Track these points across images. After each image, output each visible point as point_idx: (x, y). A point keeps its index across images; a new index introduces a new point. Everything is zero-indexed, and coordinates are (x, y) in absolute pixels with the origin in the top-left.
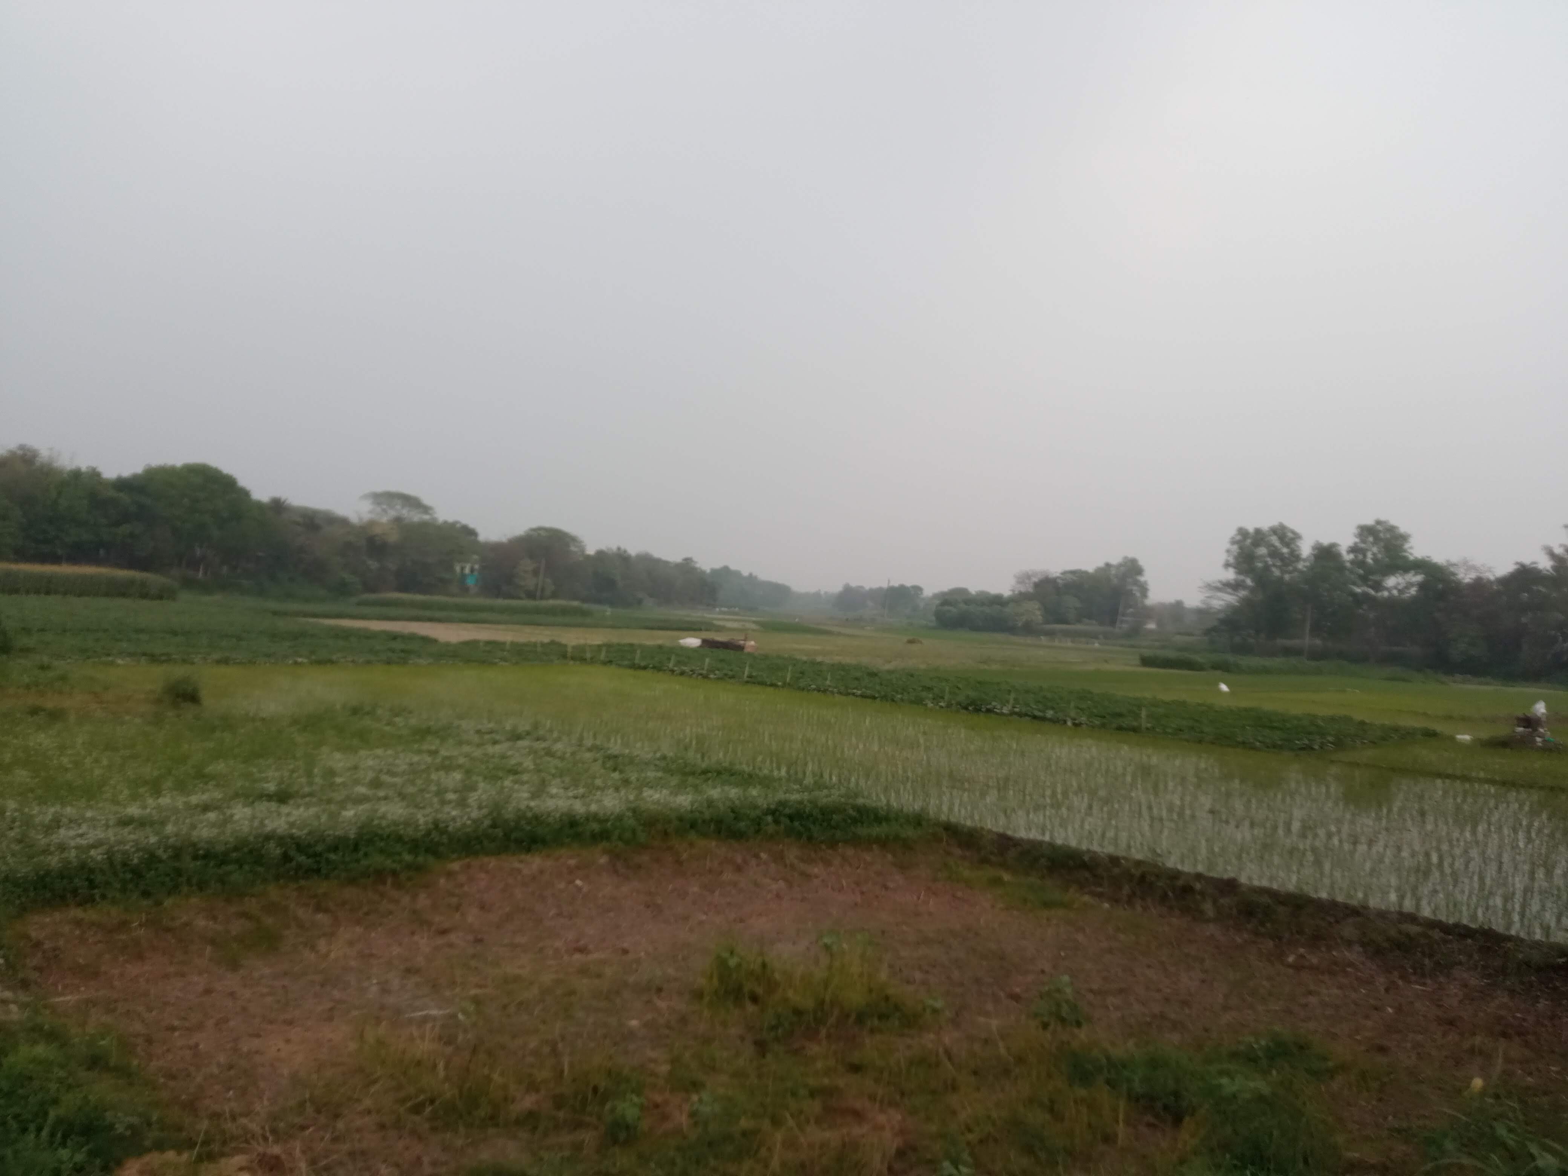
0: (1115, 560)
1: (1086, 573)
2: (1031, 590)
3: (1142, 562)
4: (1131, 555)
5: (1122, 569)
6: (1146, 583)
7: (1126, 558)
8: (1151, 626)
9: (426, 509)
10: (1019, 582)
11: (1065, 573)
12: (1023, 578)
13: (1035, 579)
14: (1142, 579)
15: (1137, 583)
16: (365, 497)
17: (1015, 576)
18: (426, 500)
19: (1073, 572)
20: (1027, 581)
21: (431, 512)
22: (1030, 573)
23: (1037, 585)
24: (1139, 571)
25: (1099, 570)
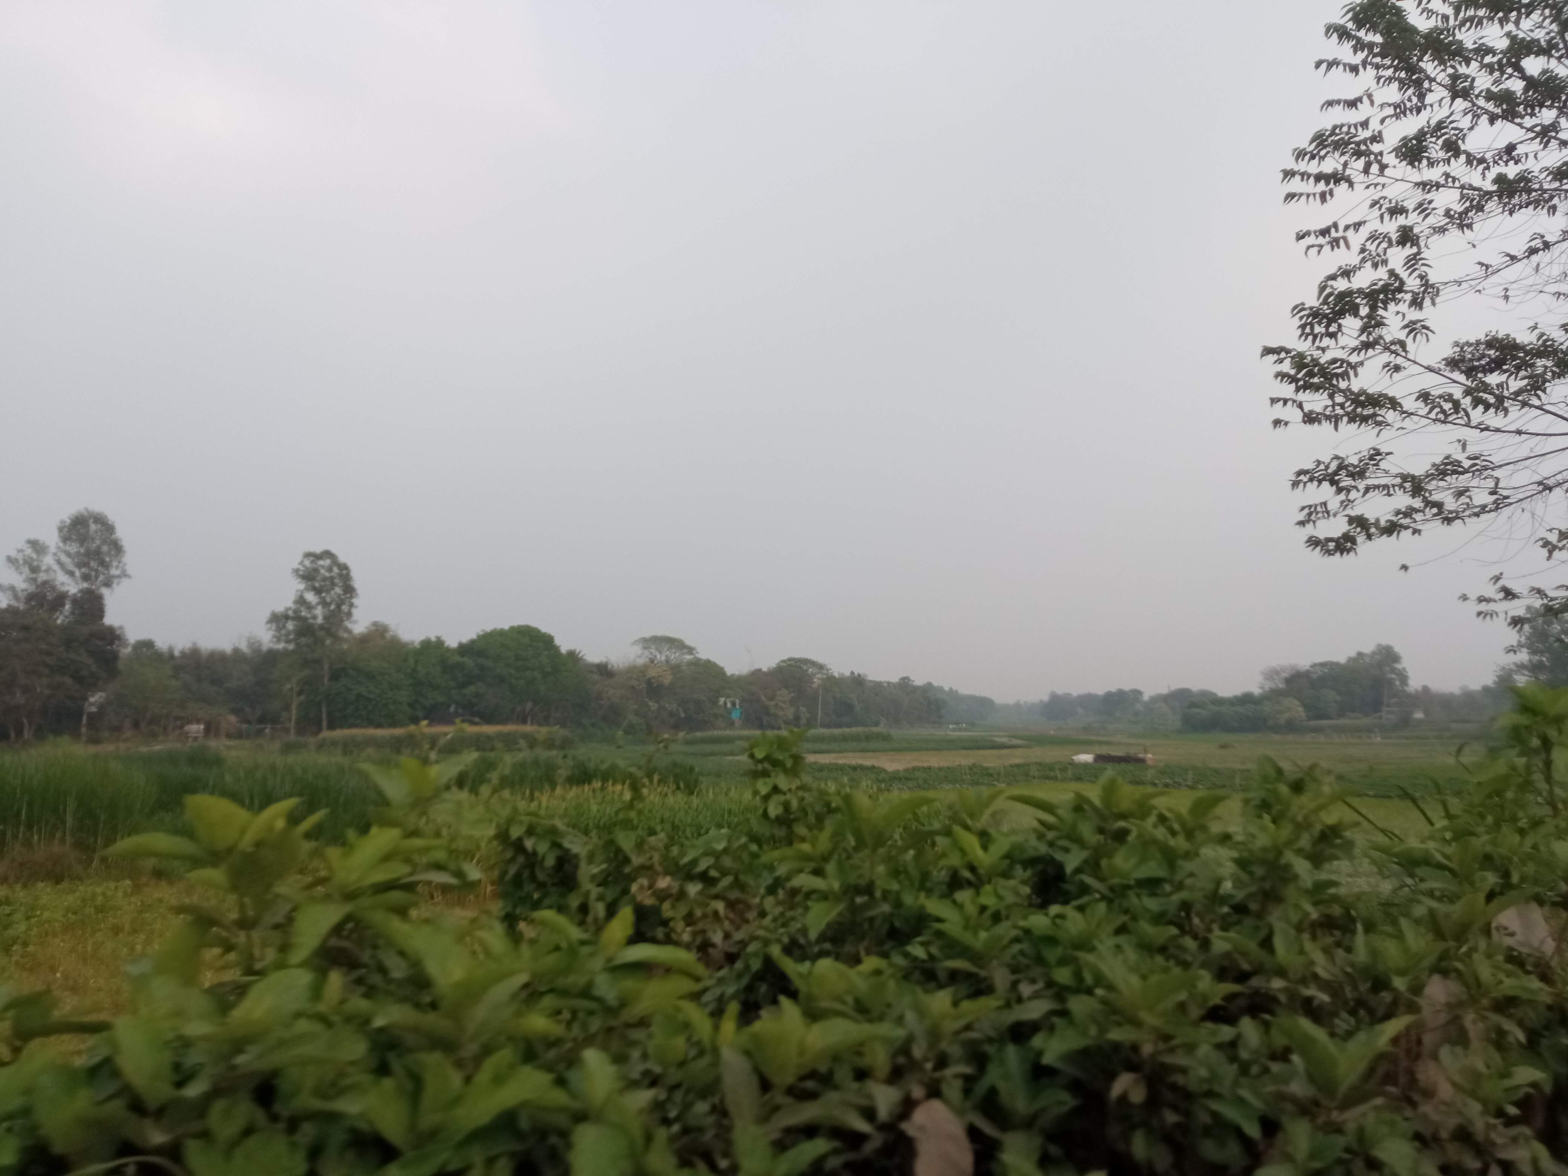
0: (1368, 648)
1: (1338, 664)
2: (1281, 686)
3: (1397, 649)
4: (1384, 642)
5: (1378, 657)
6: (1404, 669)
7: (1379, 645)
8: (1419, 715)
9: (691, 650)
10: (1266, 679)
11: (1314, 666)
12: (1272, 673)
13: (1285, 675)
14: (1399, 666)
15: (1393, 670)
16: (636, 642)
17: (1262, 673)
18: (689, 642)
19: (1323, 665)
20: (1275, 677)
21: (694, 652)
22: (1278, 669)
23: (1288, 681)
24: (1396, 658)
25: (1350, 659)
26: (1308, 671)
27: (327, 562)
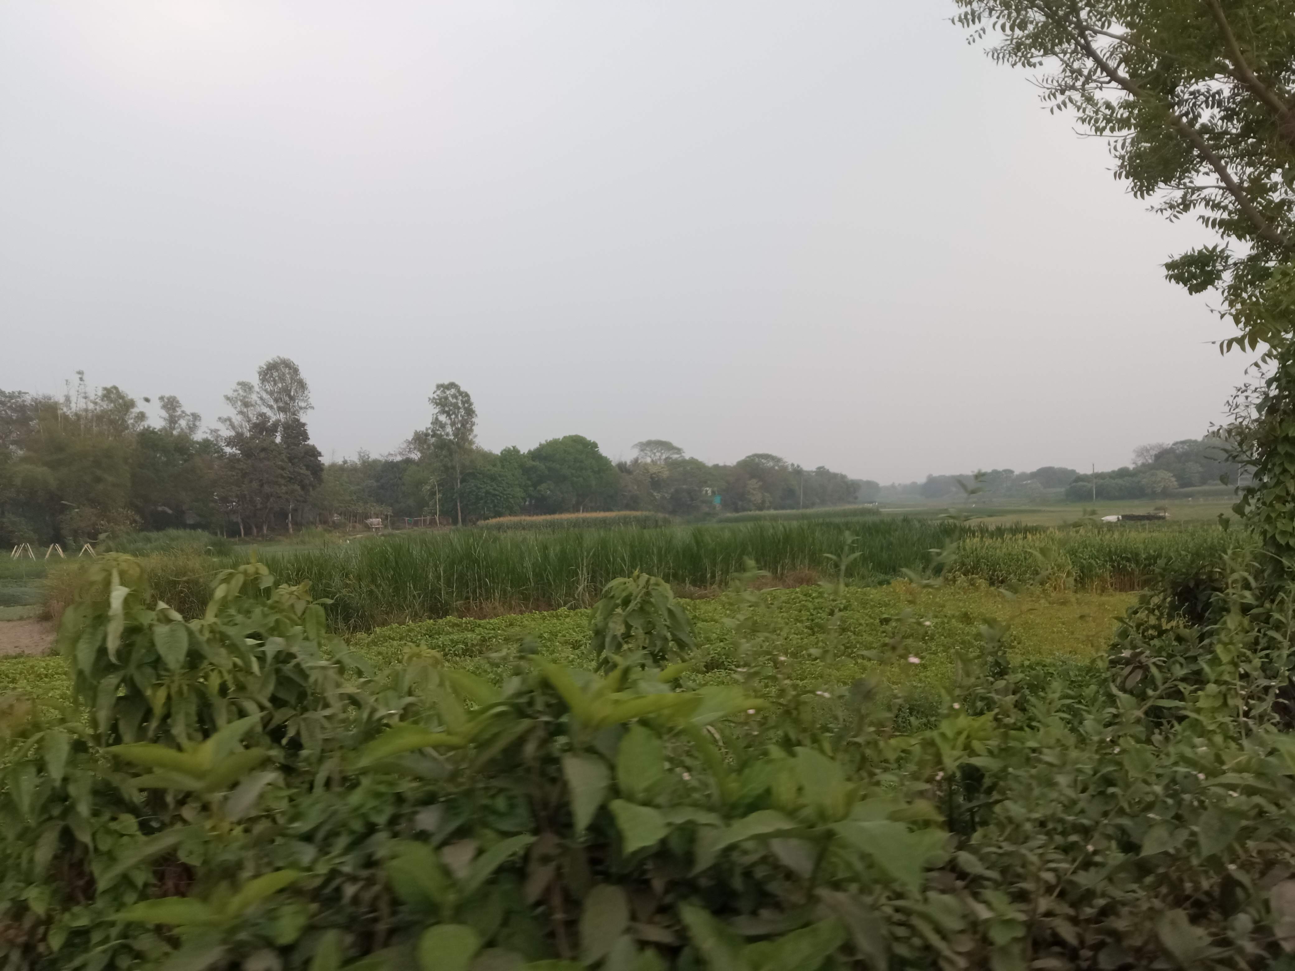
1: (1195, 441)
2: (1152, 461)
9: (678, 450)
10: (1138, 456)
11: (1176, 444)
12: (1142, 452)
13: (1153, 453)
16: (636, 446)
17: (1134, 451)
18: (676, 444)
19: (1183, 443)
20: (1146, 454)
21: (681, 451)
22: (1147, 448)
23: (1158, 457)
26: (1171, 448)
27: (453, 391)
